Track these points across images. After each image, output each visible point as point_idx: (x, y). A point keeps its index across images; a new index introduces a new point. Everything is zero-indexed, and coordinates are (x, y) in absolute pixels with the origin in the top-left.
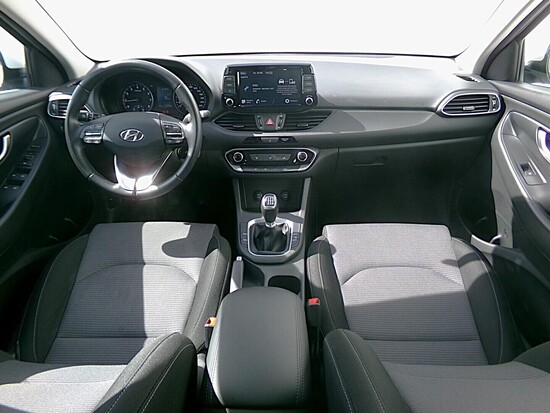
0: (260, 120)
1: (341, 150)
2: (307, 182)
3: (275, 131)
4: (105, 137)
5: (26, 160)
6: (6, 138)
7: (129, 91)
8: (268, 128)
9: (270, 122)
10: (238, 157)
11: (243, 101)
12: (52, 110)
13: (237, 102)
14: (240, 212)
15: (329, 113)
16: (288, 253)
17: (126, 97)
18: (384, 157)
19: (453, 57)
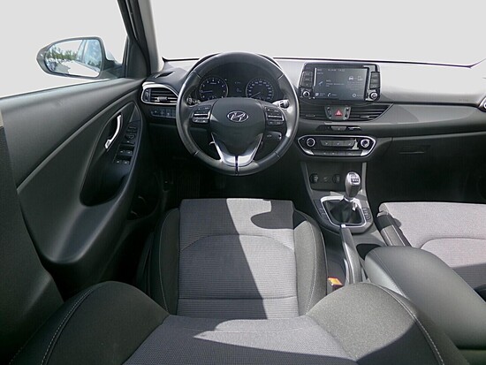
0: (330, 111)
1: (394, 139)
2: (364, 165)
3: (343, 121)
4: (212, 118)
5: (128, 139)
6: (118, 118)
7: (205, 83)
8: (337, 118)
9: (339, 113)
10: (311, 142)
11: (317, 94)
12: (145, 98)
13: (312, 94)
14: (311, 192)
15: (386, 107)
16: (366, 225)
17: (203, 89)
18: (426, 145)
19: (470, 67)
